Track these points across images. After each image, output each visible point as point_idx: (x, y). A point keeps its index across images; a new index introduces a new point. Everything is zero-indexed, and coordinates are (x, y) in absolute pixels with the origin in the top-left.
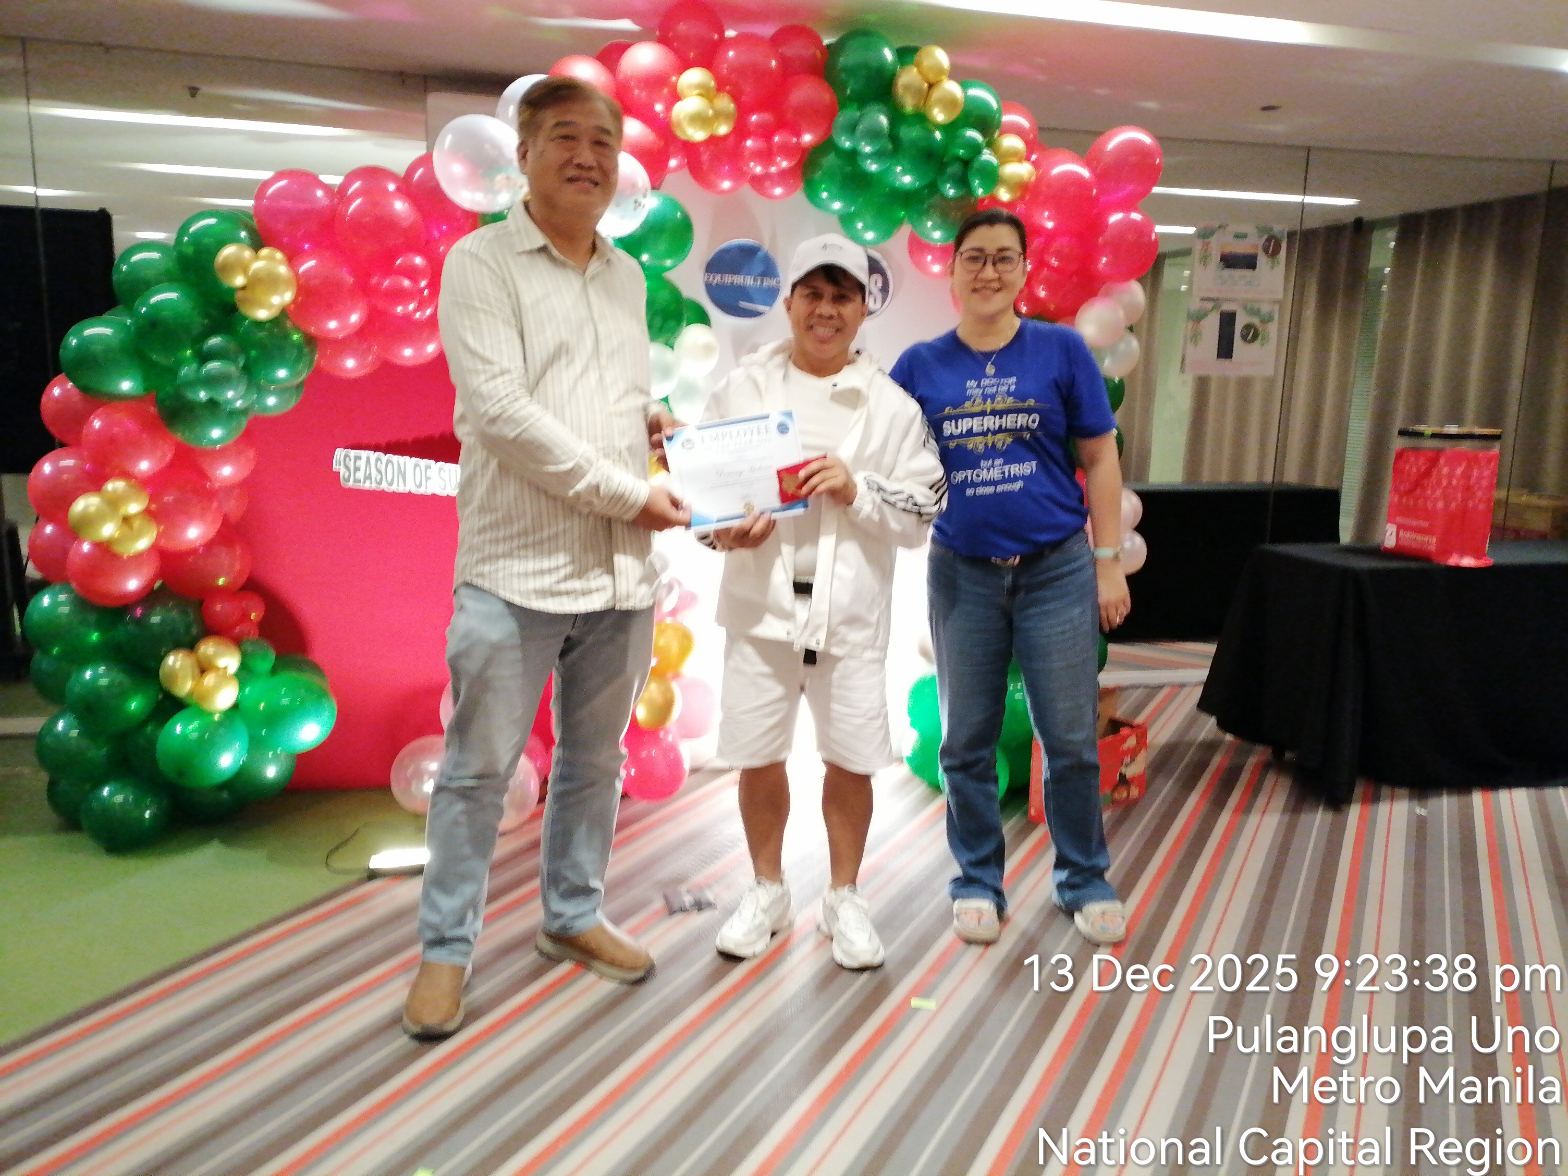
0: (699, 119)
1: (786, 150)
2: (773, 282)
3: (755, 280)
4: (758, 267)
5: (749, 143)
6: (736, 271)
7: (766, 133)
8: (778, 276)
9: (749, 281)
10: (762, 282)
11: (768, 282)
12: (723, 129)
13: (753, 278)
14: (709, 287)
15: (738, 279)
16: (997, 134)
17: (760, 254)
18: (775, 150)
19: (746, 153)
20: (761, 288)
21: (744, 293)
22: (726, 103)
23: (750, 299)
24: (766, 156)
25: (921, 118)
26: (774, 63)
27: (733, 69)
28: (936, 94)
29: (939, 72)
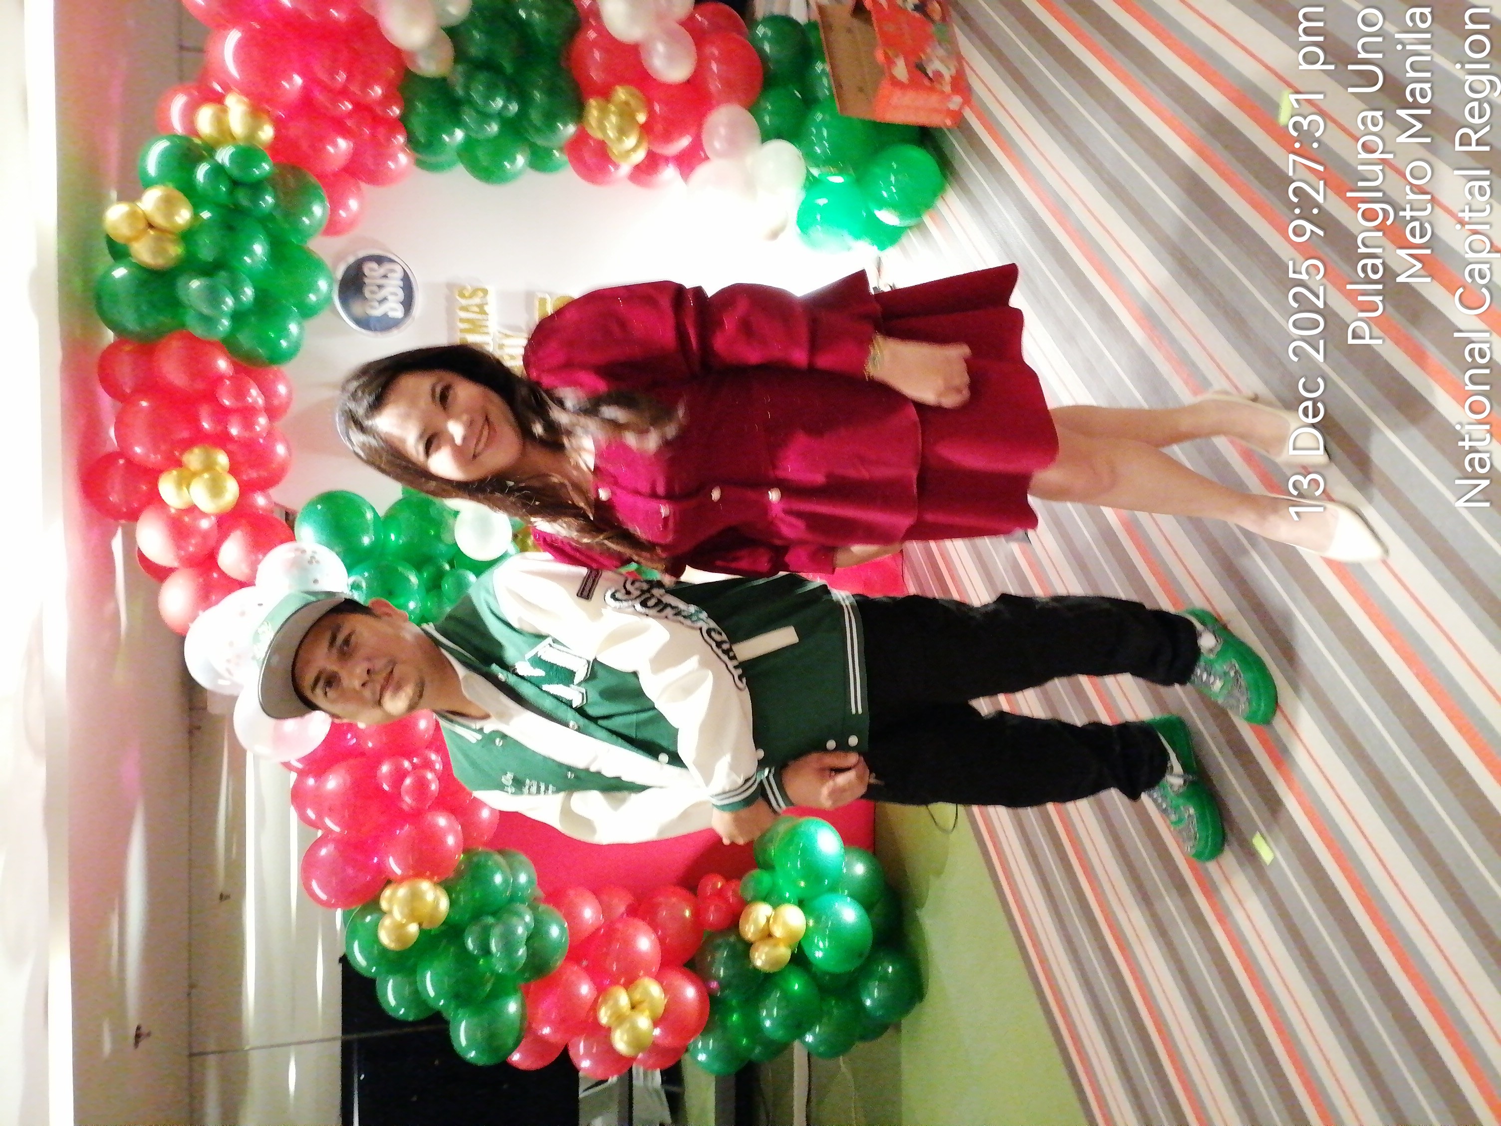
0: (216, 489)
1: (240, 393)
5: (234, 431)
7: (222, 414)
12: (222, 459)
16: (197, 141)
18: (240, 405)
19: (247, 434)
22: (194, 458)
24: (247, 414)
25: (187, 236)
26: (144, 404)
27: (156, 449)
28: (159, 220)
29: (133, 215)
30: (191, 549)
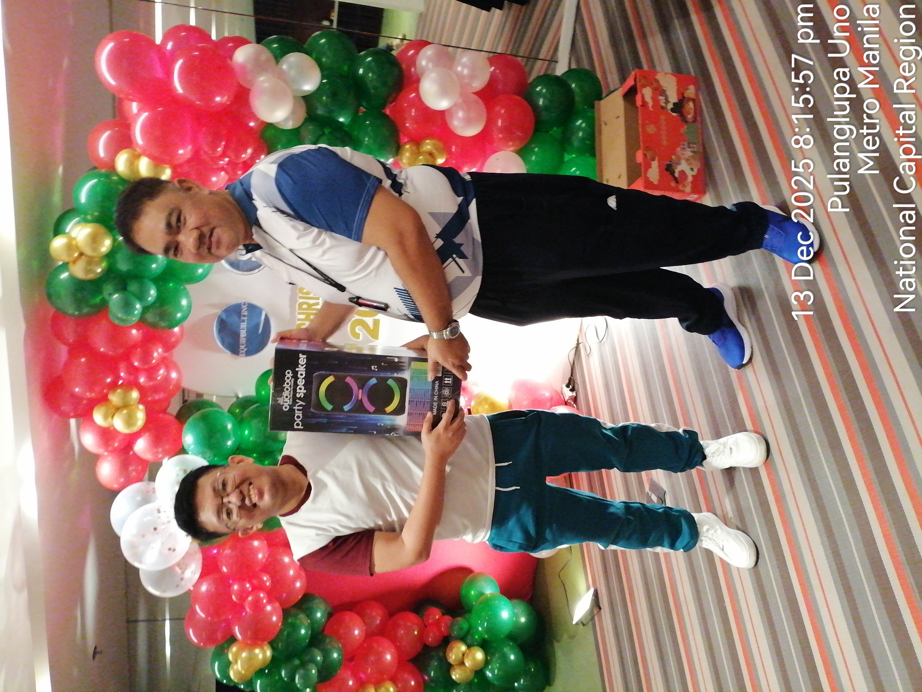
0: (130, 420)
1: (146, 356)
2: (245, 308)
3: (243, 321)
4: (234, 319)
5: (142, 380)
6: (236, 335)
7: (134, 371)
8: (240, 304)
9: (244, 325)
10: (244, 316)
11: (245, 312)
12: (135, 394)
13: (242, 323)
14: (249, 353)
15: (243, 334)
17: (224, 317)
18: (146, 367)
19: (151, 383)
20: (250, 316)
21: (252, 331)
22: (115, 398)
23: (258, 325)
24: (151, 371)
25: (110, 255)
26: (83, 360)
27: (91, 390)
28: (88, 251)
29: (70, 247)
30: (116, 445)
